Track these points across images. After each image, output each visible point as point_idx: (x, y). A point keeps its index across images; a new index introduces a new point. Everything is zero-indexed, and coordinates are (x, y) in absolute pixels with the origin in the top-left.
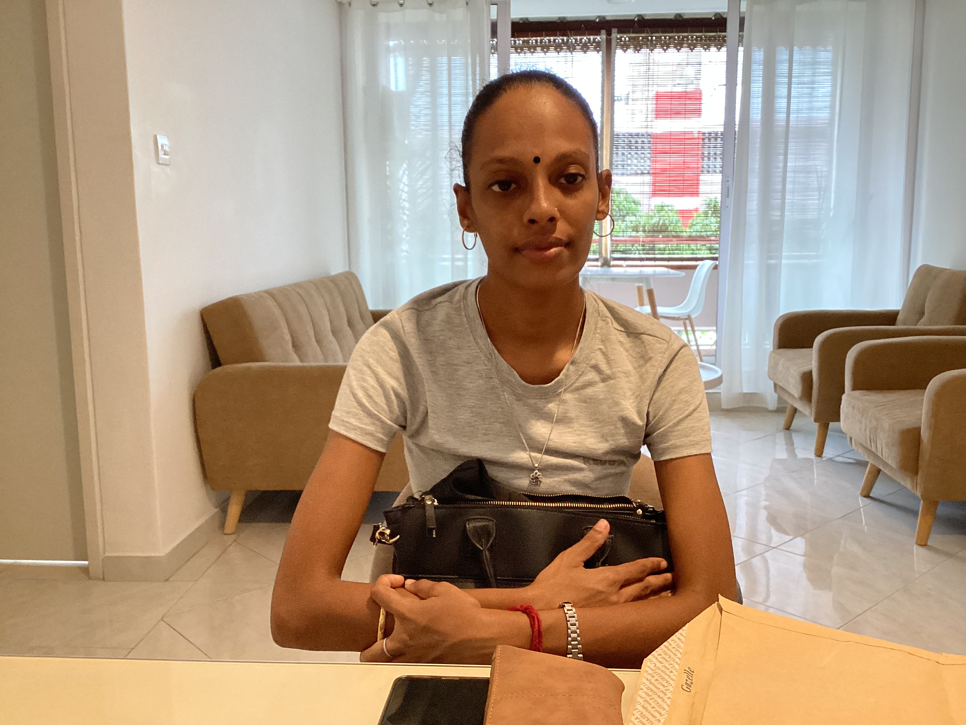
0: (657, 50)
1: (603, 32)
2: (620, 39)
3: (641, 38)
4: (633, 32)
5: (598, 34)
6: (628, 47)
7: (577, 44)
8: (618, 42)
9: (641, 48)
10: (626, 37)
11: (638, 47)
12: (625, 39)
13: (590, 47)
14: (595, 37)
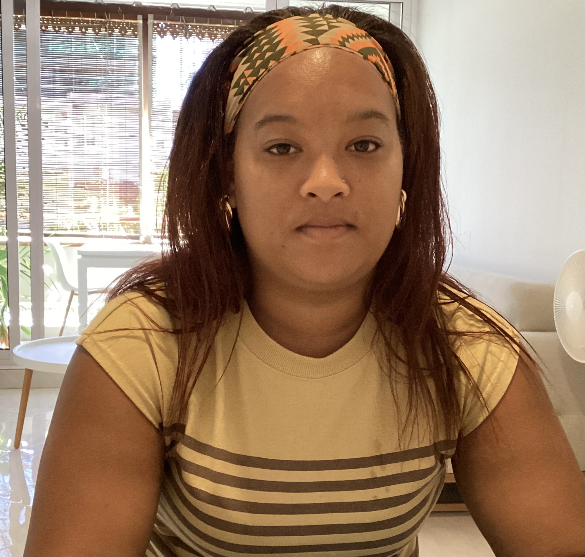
0: (191, 38)
1: (140, 17)
2: (158, 25)
3: (177, 26)
4: (169, 20)
5: (136, 19)
6: (165, 33)
7: (115, 26)
8: (154, 28)
9: (178, 34)
10: (162, 24)
11: (175, 34)
12: (162, 26)
13: (128, 30)
14: (133, 21)
